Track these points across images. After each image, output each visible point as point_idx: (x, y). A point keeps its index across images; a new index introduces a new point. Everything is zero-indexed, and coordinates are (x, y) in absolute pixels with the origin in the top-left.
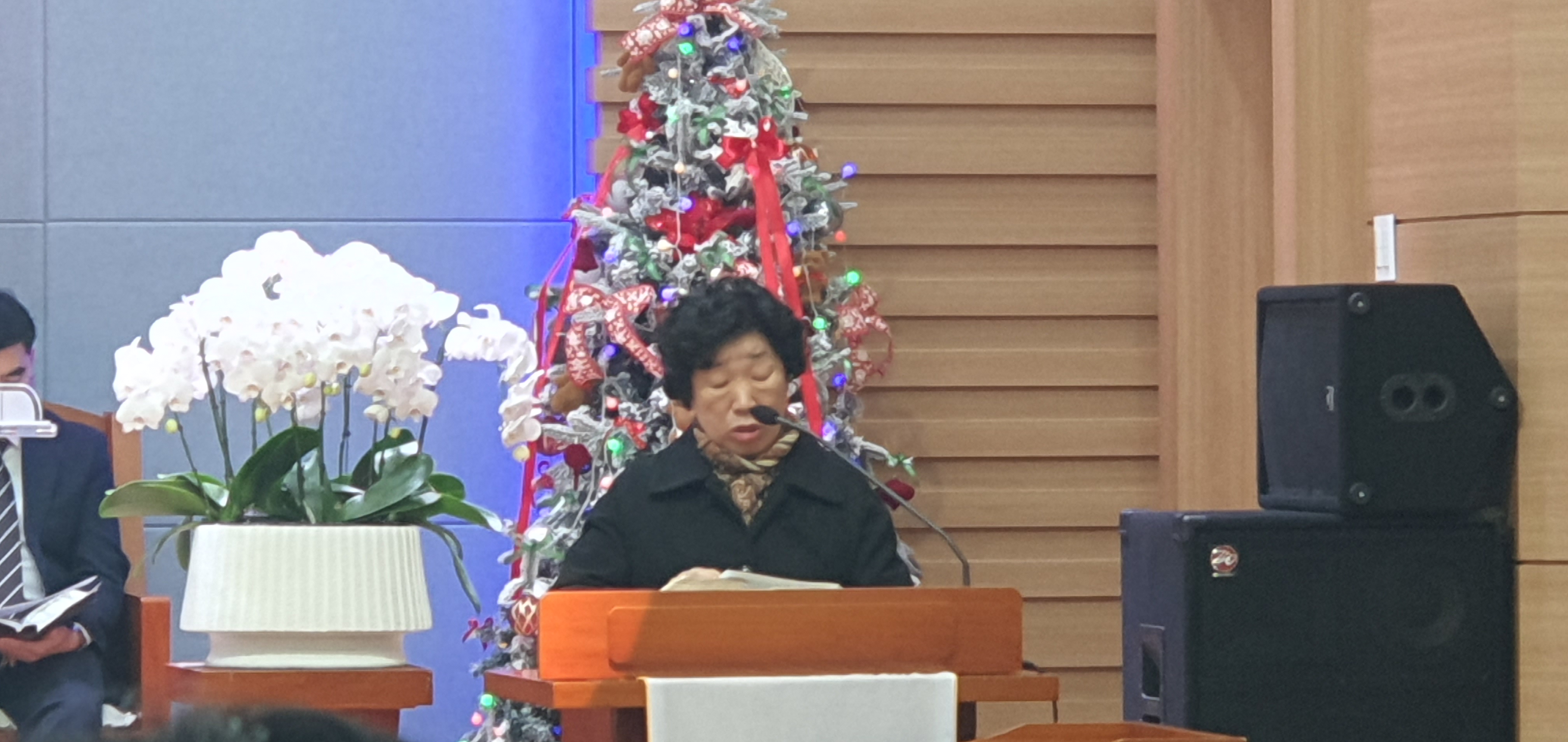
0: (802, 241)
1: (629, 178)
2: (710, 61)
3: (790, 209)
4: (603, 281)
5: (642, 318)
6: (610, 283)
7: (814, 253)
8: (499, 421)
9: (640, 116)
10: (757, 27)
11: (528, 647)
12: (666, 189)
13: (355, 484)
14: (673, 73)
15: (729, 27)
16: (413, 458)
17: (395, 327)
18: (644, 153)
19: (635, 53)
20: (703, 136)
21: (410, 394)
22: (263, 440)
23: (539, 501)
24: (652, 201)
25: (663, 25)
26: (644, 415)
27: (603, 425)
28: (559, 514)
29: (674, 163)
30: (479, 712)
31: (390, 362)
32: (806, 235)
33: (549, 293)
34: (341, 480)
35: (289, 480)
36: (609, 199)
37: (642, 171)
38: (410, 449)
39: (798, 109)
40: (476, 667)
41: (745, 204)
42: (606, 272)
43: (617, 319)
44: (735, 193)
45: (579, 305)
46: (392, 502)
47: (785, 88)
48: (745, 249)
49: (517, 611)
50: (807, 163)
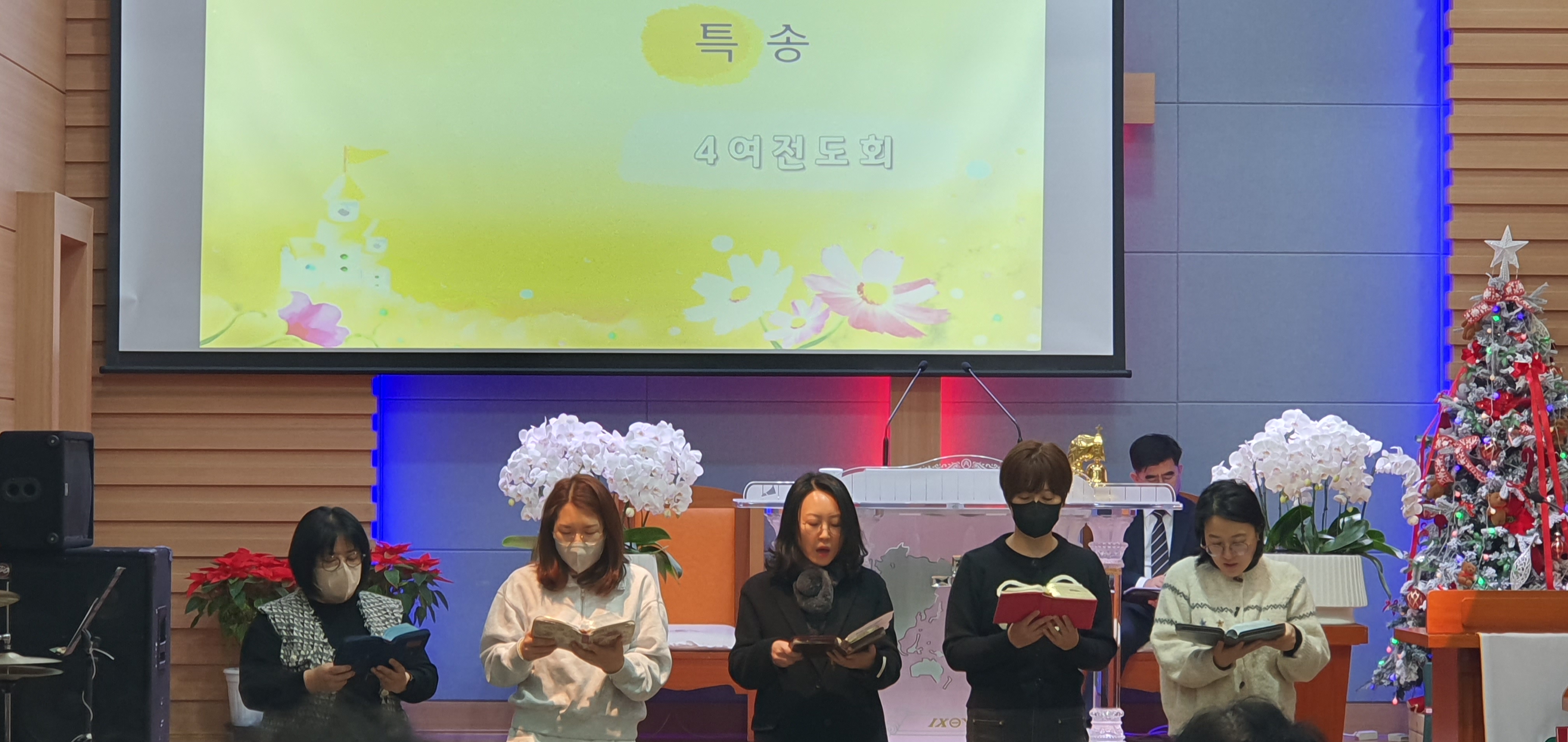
0: (1554, 414)
1: (1467, 383)
2: (1508, 324)
3: (1548, 399)
4: (1454, 434)
5: (1473, 452)
6: (1457, 435)
7: (1560, 420)
8: (1401, 504)
9: (1472, 352)
10: (1532, 308)
11: (1415, 615)
12: (1485, 388)
13: (1329, 534)
14: (1489, 331)
15: (1518, 308)
16: (1358, 523)
17: (1351, 457)
18: (1475, 370)
19: (1470, 320)
20: (1504, 362)
21: (1358, 489)
22: (1284, 512)
23: (1421, 543)
24: (1478, 394)
25: (1485, 307)
26: (1474, 500)
27: (1454, 505)
28: (1431, 549)
29: (1490, 375)
30: (1391, 647)
31: (1348, 474)
32: (1556, 411)
33: (1427, 439)
34: (1323, 532)
35: (1297, 532)
36: (1457, 393)
37: (1474, 379)
38: (1357, 517)
39: (1552, 348)
40: (1389, 624)
41: (1526, 395)
42: (1456, 429)
43: (1461, 452)
44: (1520, 390)
45: (1442, 445)
46: (1348, 543)
47: (1546, 338)
48: (1525, 418)
49: (1410, 596)
50: (1557, 375)
